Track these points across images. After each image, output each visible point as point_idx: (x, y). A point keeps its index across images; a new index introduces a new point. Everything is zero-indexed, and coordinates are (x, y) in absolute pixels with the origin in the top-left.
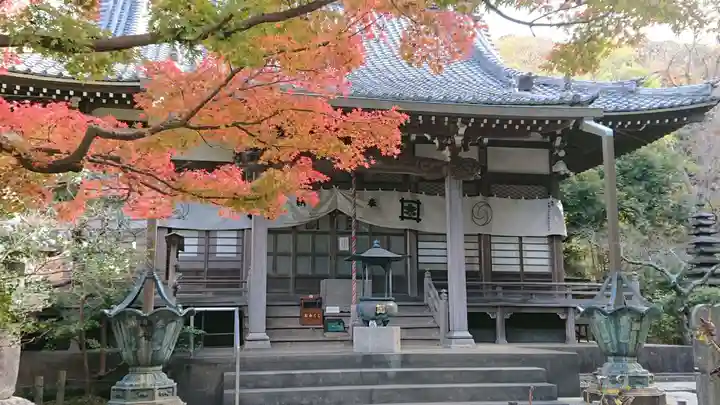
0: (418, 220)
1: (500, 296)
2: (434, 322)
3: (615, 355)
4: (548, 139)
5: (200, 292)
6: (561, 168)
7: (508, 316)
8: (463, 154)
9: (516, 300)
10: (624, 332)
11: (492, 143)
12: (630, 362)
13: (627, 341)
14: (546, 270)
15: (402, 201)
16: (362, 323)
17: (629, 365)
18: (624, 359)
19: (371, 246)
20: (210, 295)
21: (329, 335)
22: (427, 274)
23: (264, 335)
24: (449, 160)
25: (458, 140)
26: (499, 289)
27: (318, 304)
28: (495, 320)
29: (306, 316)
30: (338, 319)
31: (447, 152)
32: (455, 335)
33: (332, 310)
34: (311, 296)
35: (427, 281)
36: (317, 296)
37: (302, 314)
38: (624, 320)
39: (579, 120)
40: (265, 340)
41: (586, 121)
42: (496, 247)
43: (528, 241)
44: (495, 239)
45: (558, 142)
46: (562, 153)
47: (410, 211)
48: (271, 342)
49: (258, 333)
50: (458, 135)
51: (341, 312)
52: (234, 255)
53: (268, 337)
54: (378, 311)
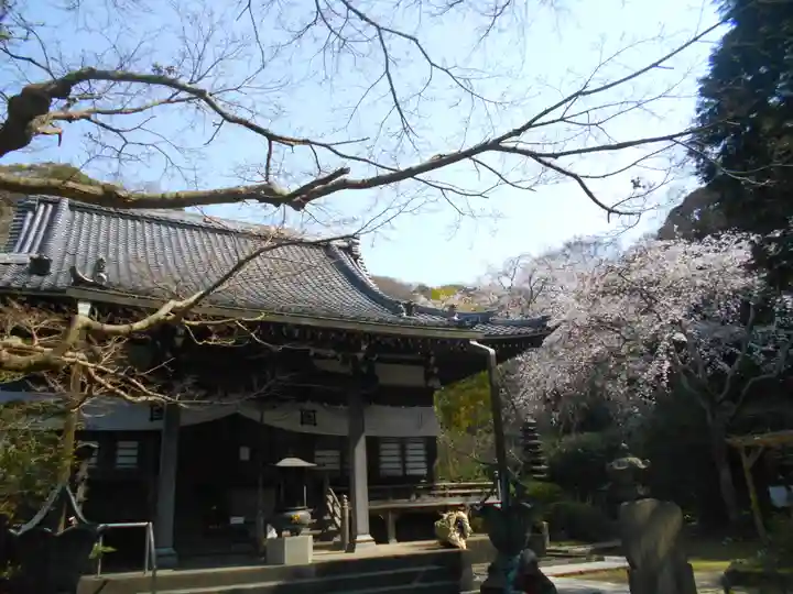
0: (314, 425)
4: (424, 358)
6: (435, 383)
7: (397, 518)
15: (302, 411)
23: (171, 550)
24: (351, 372)
25: (360, 355)
27: (225, 516)
28: (386, 522)
31: (349, 367)
32: (359, 538)
33: (236, 521)
34: (215, 507)
35: (326, 487)
40: (170, 555)
41: (471, 342)
42: (383, 453)
43: (410, 446)
44: (383, 446)
45: (432, 360)
46: (436, 370)
47: (308, 418)
48: (178, 556)
49: (164, 548)
50: (360, 351)
51: (245, 522)
52: (135, 466)
53: (174, 552)
54: (293, 521)
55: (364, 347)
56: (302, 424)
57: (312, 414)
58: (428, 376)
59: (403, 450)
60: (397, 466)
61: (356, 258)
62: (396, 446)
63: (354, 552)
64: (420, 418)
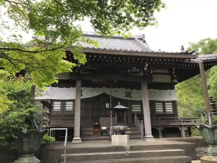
0: (131, 97)
1: (160, 122)
2: (139, 131)
3: (211, 144)
4: (170, 72)
7: (162, 129)
9: (165, 123)
14: (172, 113)
15: (126, 92)
19: (117, 105)
20: (63, 123)
21: (102, 137)
22: (136, 115)
24: (142, 75)
25: (145, 69)
26: (159, 120)
27: (99, 126)
28: (158, 130)
30: (106, 131)
31: (142, 73)
32: (148, 136)
33: (104, 128)
34: (97, 123)
35: (136, 117)
36: (98, 123)
37: (94, 130)
39: (189, 59)
41: (192, 60)
42: (156, 106)
44: (156, 104)
45: (174, 73)
46: (175, 76)
47: (128, 95)
48: (82, 140)
49: (77, 137)
50: (145, 67)
51: (107, 129)
52: (72, 110)
53: (80, 139)
54: (121, 129)
55: (147, 65)
56: (126, 97)
57: (130, 93)
58: (173, 78)
59: (164, 105)
60: (162, 111)
61: (144, 42)
62: (161, 104)
63: (146, 141)
64: (170, 94)
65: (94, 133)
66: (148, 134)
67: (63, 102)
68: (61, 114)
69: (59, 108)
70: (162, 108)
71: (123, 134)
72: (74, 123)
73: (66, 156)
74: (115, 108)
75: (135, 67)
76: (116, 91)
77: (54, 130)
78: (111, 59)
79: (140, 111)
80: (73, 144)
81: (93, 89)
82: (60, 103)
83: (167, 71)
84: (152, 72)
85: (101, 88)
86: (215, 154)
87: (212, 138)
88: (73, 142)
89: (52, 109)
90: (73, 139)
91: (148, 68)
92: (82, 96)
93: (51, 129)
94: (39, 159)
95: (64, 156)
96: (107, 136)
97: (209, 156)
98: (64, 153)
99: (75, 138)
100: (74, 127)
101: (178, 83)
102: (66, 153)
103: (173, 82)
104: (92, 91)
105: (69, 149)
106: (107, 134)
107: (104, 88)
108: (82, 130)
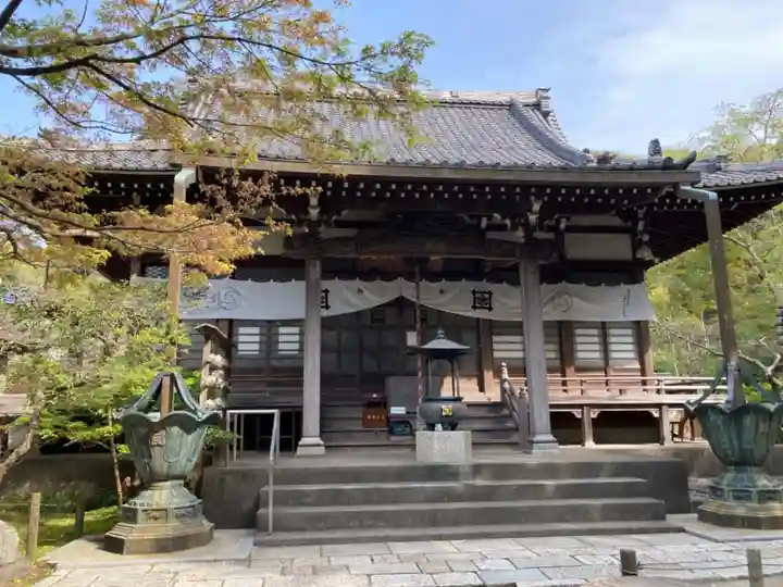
0: (490, 309)
4: (630, 224)
5: (261, 392)
6: (646, 254)
7: (595, 416)
8: (538, 235)
10: (748, 435)
11: (569, 229)
12: (757, 472)
13: (752, 446)
15: (474, 292)
16: (425, 426)
17: (756, 477)
18: (749, 469)
19: (434, 337)
20: (268, 394)
21: (394, 439)
22: (505, 370)
23: (318, 440)
24: (523, 240)
25: (533, 218)
26: (585, 386)
27: (383, 404)
28: (581, 419)
29: (369, 417)
30: (405, 421)
31: (520, 233)
32: (537, 438)
33: (397, 411)
34: (375, 396)
36: (381, 396)
37: (365, 415)
38: (748, 421)
39: (676, 185)
40: (318, 445)
42: (579, 339)
43: (612, 331)
44: (578, 331)
45: (641, 226)
46: (646, 238)
47: (482, 301)
48: (326, 447)
49: (311, 436)
50: (532, 213)
51: (408, 413)
52: (296, 353)
53: (322, 442)
54: (444, 414)
55: (536, 207)
56: (474, 307)
57: (487, 296)
58: (637, 245)
59: (604, 337)
60: (598, 355)
61: (547, 114)
62: (595, 332)
63: (530, 453)
64: (627, 298)
65: (364, 426)
66: (538, 430)
67: (269, 328)
68: (262, 364)
69: (257, 347)
70: (597, 347)
71: (453, 428)
72: (301, 393)
73: (275, 492)
74: (425, 347)
75: (498, 212)
76: (442, 292)
77: (239, 415)
78: (414, 190)
79: (520, 355)
80: (300, 457)
81: (365, 283)
82: (256, 330)
83: (617, 221)
84: (563, 225)
85: (391, 280)
86: (742, 494)
87: (735, 443)
88: (300, 451)
89: (233, 349)
90: (300, 443)
91: (543, 214)
92: (327, 307)
93: (229, 412)
94: (199, 498)
95: (267, 493)
96: (407, 435)
97: (725, 500)
98: (267, 483)
99: (304, 441)
100: (301, 407)
101: (657, 260)
102: (275, 484)
103: (639, 256)
104: (360, 291)
105: (283, 470)
106: (408, 429)
107: (401, 280)
108: (328, 416)
